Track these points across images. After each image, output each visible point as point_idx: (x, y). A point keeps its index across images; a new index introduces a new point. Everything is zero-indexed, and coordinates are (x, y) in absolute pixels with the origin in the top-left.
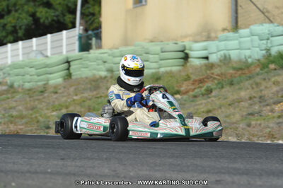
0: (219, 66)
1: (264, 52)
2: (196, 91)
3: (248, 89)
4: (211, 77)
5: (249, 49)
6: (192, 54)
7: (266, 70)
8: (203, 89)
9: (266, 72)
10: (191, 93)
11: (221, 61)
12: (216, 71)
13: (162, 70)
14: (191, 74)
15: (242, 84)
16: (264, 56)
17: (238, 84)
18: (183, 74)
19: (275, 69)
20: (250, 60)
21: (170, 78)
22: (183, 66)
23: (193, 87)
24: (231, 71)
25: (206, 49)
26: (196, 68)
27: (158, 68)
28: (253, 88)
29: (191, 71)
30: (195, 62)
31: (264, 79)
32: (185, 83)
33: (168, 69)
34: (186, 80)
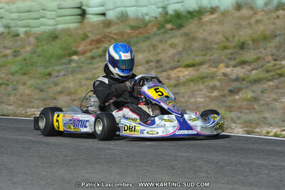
0: (116, 23)
1: (161, 10)
2: (94, 51)
3: (145, 51)
4: (108, 36)
5: (146, 6)
6: (89, 10)
7: (162, 30)
8: (101, 50)
9: (163, 33)
10: (89, 54)
11: (118, 18)
12: (113, 29)
13: (60, 27)
14: (89, 32)
15: (139, 45)
16: (161, 14)
17: (136, 45)
18: (80, 32)
19: (172, 29)
20: (147, 18)
21: (67, 37)
22: (80, 22)
23: (90, 47)
24: (128, 30)
25: (103, 6)
26: (93, 25)
27: (55, 25)
28: (150, 51)
29: (88, 29)
30: (92, 19)
31: (161, 41)
32: (83, 42)
33: (66, 26)
34: (83, 39)
